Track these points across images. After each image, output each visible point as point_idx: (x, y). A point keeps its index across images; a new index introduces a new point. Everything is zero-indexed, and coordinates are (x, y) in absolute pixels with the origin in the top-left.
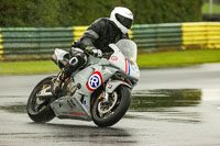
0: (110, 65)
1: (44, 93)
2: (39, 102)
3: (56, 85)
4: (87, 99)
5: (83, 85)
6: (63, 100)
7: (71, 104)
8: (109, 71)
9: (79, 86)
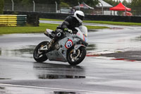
0: (77, 37)
1: (42, 48)
2: (39, 53)
4: (65, 52)
5: (63, 45)
7: (57, 54)
9: (61, 46)
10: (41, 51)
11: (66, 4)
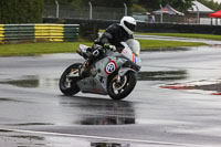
0: (123, 57)
1: (72, 74)
3: (82, 70)
4: (105, 80)
5: (102, 69)
6: (86, 80)
7: (93, 83)
8: (121, 61)
9: (99, 71)
10: (70, 78)
11: (140, 8)
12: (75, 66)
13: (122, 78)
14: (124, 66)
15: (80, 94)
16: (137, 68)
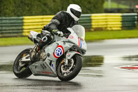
0: (69, 42)
1: (24, 59)
2: (21, 65)
3: (33, 54)
4: (54, 63)
5: (51, 54)
6: (37, 64)
7: (43, 66)
8: (68, 45)
9: (49, 55)
10: (23, 62)
12: (27, 52)
13: (69, 61)
14: (71, 50)
15: (32, 77)
16: (83, 52)
